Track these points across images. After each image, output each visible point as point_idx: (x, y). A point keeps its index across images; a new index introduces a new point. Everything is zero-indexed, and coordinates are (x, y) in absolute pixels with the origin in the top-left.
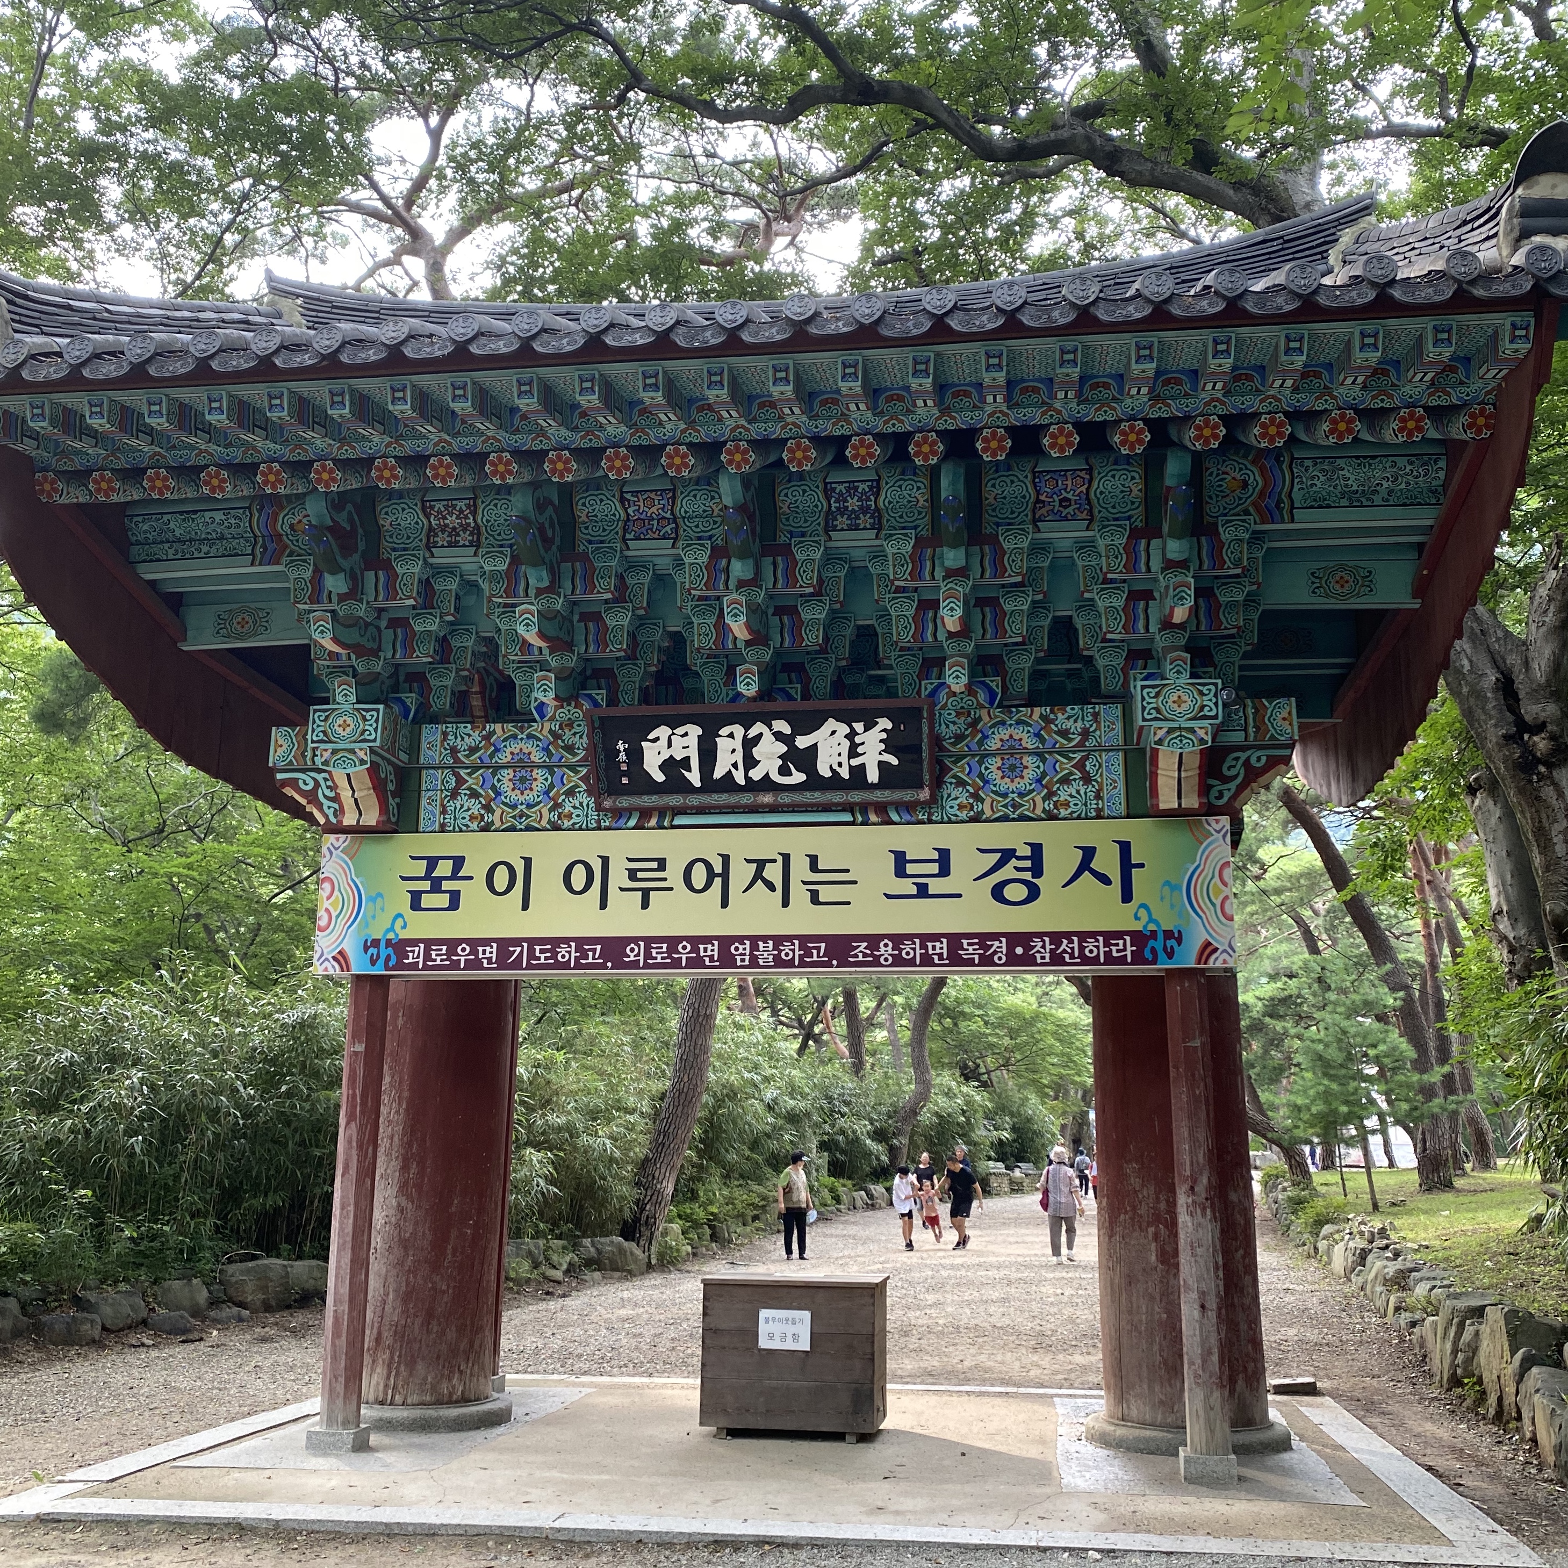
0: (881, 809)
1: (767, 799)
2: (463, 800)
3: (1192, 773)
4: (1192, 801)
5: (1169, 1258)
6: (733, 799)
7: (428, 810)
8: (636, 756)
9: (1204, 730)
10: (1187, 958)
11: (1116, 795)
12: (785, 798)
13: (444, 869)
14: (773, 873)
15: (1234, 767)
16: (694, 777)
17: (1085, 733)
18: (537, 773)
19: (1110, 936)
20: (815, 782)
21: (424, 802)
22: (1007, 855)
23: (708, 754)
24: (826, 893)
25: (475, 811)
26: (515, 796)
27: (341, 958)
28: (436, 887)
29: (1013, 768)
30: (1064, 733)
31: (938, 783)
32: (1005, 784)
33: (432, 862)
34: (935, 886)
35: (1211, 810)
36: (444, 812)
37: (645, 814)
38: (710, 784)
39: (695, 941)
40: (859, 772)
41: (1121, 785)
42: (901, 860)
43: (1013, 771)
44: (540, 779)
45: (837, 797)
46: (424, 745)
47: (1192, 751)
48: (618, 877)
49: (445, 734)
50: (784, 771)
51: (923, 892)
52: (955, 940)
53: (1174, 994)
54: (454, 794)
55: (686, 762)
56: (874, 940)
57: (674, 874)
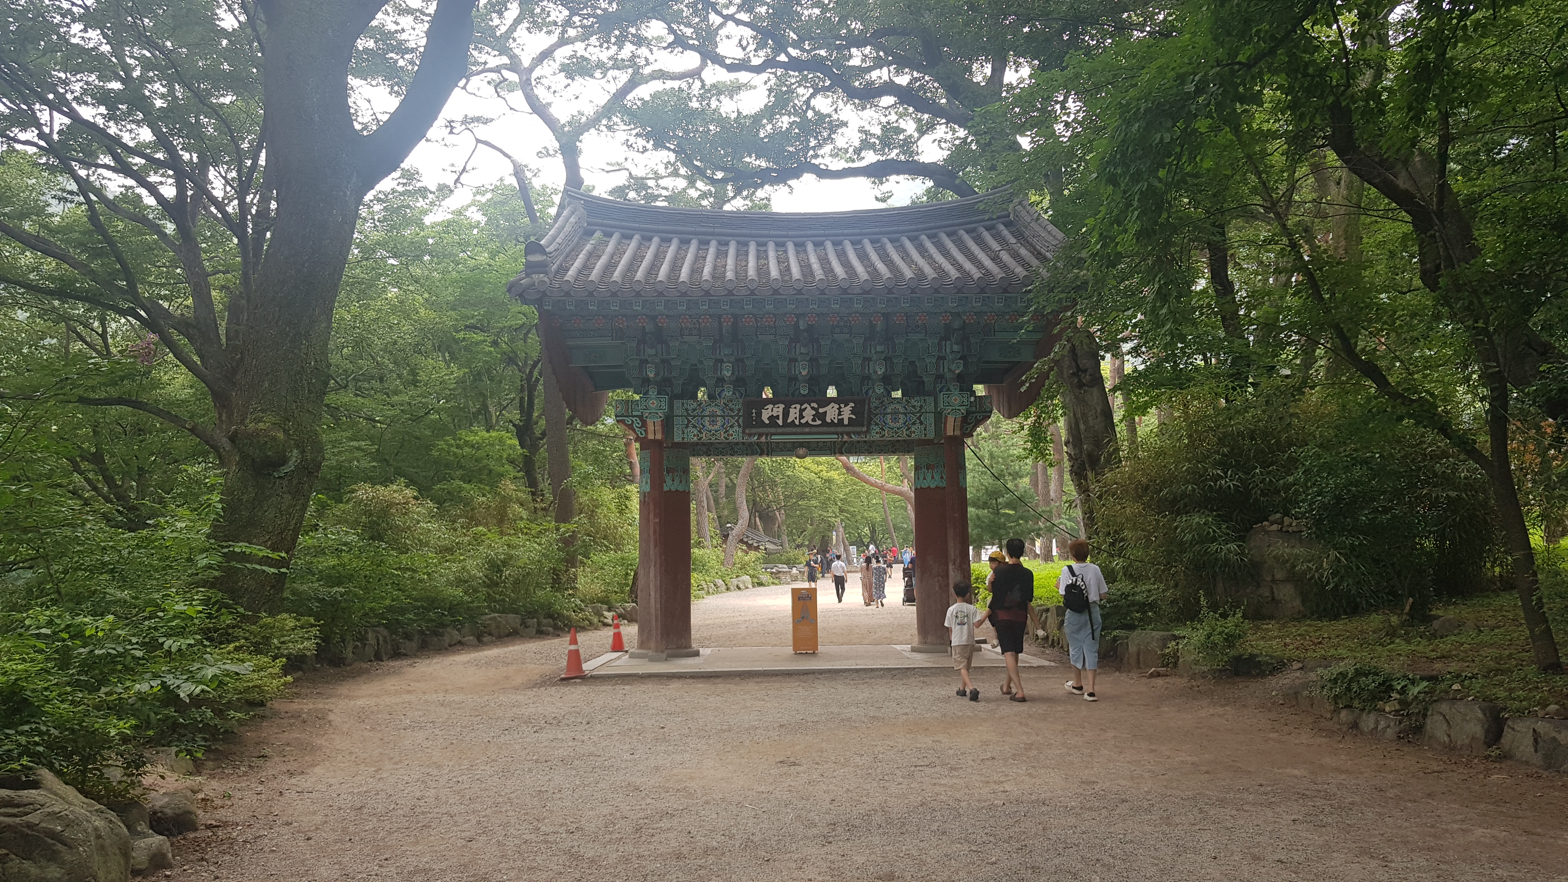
0: (848, 434)
1: (807, 430)
2: (690, 429)
4: (958, 433)
6: (794, 430)
7: (678, 432)
8: (759, 414)
9: (963, 410)
11: (932, 430)
12: (814, 430)
15: (971, 419)
16: (780, 422)
17: (921, 407)
18: (718, 418)
20: (825, 424)
21: (675, 429)
23: (786, 414)
25: (695, 432)
26: (710, 427)
29: (895, 419)
30: (914, 407)
31: (869, 424)
32: (892, 425)
35: (963, 435)
36: (683, 433)
37: (760, 435)
38: (785, 424)
40: (841, 421)
41: (933, 425)
43: (895, 420)
44: (720, 421)
45: (833, 429)
46: (675, 408)
47: (959, 416)
49: (683, 404)
50: (813, 420)
54: (687, 427)
55: (778, 417)
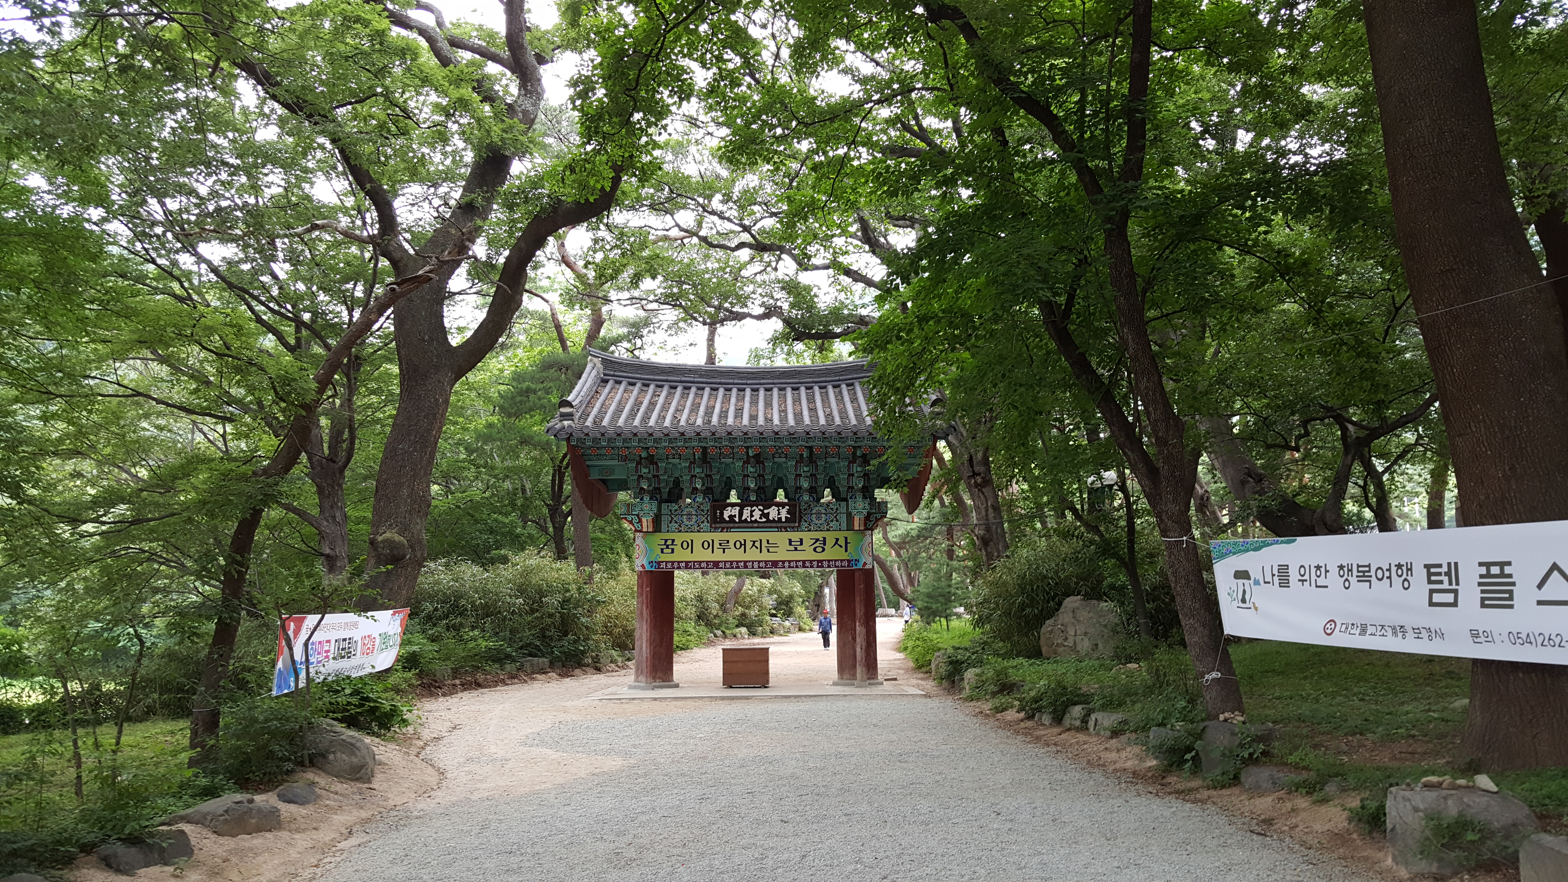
0: (785, 528)
1: (756, 525)
2: (674, 524)
3: (862, 522)
4: (862, 528)
5: (854, 639)
6: (747, 525)
7: (664, 527)
8: (722, 514)
9: (865, 512)
10: (860, 566)
11: (844, 525)
12: (761, 525)
13: (669, 542)
14: (758, 544)
15: (872, 518)
16: (737, 519)
17: (837, 509)
19: (842, 561)
20: (768, 521)
21: (662, 525)
22: (817, 540)
23: (741, 514)
24: (771, 550)
25: (677, 527)
26: (688, 523)
27: (643, 566)
28: (667, 547)
30: (832, 509)
31: (800, 521)
32: (817, 522)
33: (666, 541)
34: (799, 548)
35: (867, 529)
36: (669, 527)
37: (723, 529)
38: (741, 521)
39: (737, 562)
40: (780, 519)
41: (845, 523)
42: (790, 541)
43: (819, 518)
44: (694, 518)
45: (774, 525)
46: (663, 509)
47: (862, 517)
48: (716, 545)
49: (668, 506)
50: (761, 518)
51: (796, 549)
52: (804, 562)
53: (857, 574)
54: (671, 523)
55: (735, 516)
56: (784, 562)
57: (731, 544)
